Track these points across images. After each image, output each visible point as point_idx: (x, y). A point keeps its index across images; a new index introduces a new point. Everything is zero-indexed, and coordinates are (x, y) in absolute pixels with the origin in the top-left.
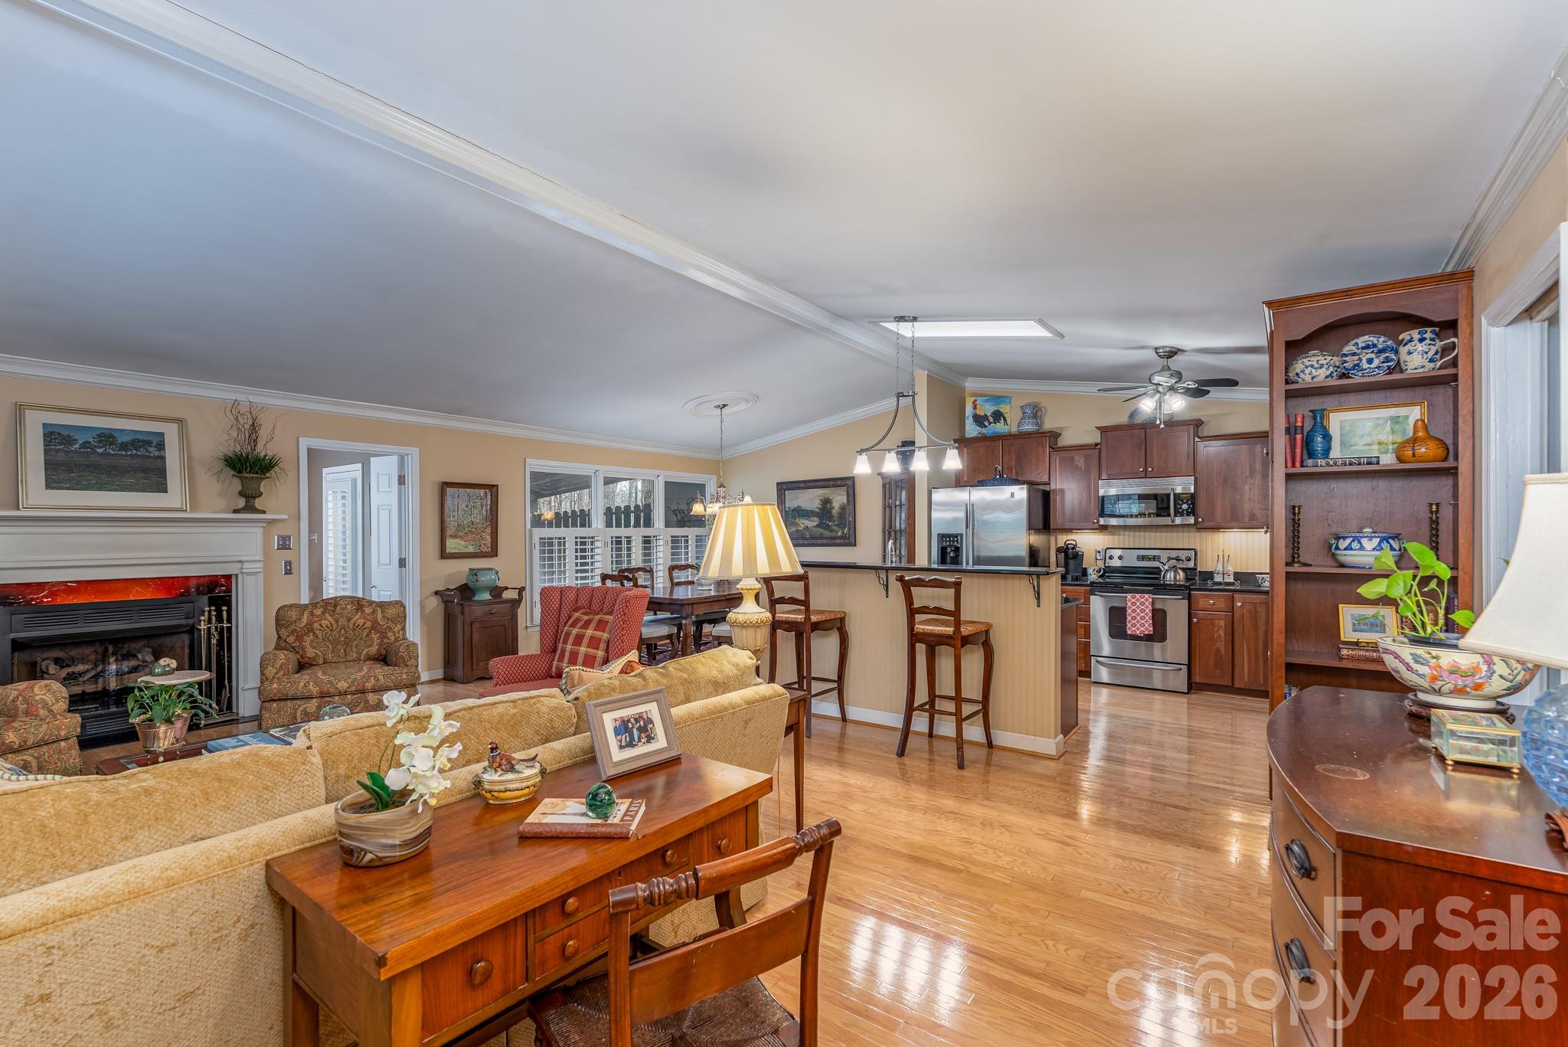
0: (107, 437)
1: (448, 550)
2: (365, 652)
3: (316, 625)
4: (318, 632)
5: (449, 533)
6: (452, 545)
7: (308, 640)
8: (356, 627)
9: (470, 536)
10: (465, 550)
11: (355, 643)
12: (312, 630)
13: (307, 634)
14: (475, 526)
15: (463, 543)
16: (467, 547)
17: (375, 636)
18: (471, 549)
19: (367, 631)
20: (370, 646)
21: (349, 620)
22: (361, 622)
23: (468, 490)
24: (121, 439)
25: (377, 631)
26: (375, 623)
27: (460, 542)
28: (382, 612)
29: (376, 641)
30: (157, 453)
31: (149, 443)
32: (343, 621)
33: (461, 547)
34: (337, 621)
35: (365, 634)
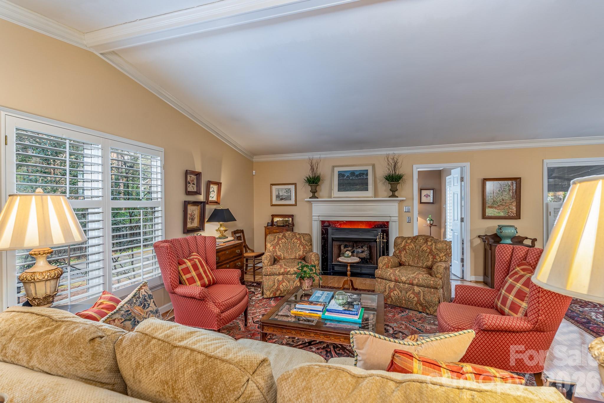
0: (353, 173)
1: (487, 214)
2: (425, 264)
3: (407, 247)
4: (407, 250)
5: (487, 205)
6: (489, 212)
7: (403, 253)
8: (423, 251)
9: (502, 207)
10: (498, 215)
11: (422, 258)
12: (405, 249)
13: (403, 251)
14: (505, 201)
15: (497, 211)
16: (499, 213)
17: (431, 257)
18: (502, 214)
19: (427, 254)
20: (428, 261)
21: (421, 247)
22: (425, 248)
23: (500, 182)
24: (357, 173)
25: (432, 255)
26: (431, 250)
27: (495, 210)
28: (435, 245)
29: (431, 260)
30: (366, 177)
31: (363, 174)
32: (418, 247)
33: (495, 213)
34: (415, 247)
35: (426, 255)
